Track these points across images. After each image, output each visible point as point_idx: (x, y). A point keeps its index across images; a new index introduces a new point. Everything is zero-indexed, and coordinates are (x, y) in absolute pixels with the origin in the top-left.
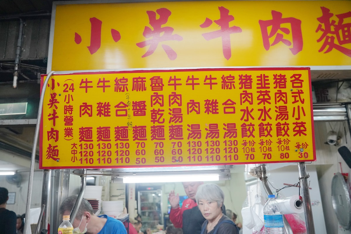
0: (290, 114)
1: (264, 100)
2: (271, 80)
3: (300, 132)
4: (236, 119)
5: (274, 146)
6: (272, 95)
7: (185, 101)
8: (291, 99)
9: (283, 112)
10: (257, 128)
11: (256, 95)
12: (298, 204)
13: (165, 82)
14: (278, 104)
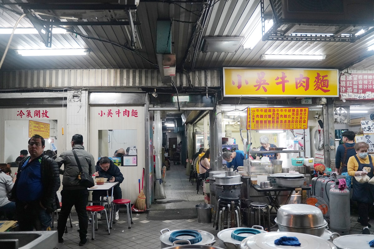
0: (303, 118)
1: (297, 115)
2: (299, 110)
3: (304, 122)
4: (291, 119)
5: (298, 125)
6: (299, 114)
7: (280, 115)
8: (303, 115)
9: (301, 118)
10: (295, 121)
11: (295, 114)
12: (302, 138)
13: (276, 110)
14: (300, 116)
